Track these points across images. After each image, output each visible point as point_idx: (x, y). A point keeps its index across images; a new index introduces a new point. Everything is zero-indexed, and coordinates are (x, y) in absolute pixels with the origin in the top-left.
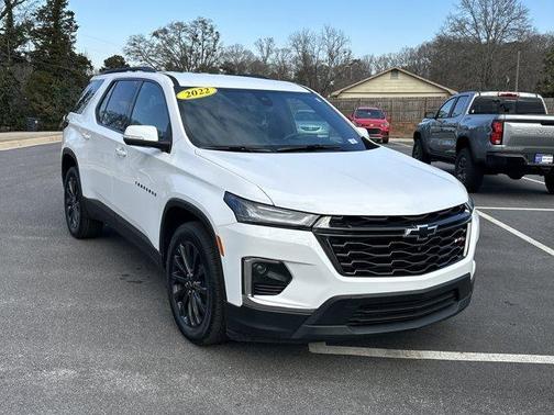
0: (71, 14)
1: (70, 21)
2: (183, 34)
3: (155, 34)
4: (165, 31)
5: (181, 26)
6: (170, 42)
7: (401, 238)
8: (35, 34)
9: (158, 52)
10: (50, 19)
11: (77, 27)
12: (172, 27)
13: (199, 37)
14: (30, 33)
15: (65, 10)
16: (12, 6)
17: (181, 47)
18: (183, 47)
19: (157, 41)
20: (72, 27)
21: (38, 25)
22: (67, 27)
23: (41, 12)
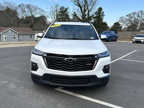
0: (103, 12)
1: (103, 14)
2: (135, 15)
3: (127, 16)
4: (130, 15)
5: (135, 13)
6: (131, 18)
7: (64, 61)
8: (94, 18)
9: (128, 20)
10: (98, 14)
11: (104, 15)
12: (132, 14)
13: (140, 16)
14: (93, 18)
15: (102, 11)
16: (90, 12)
17: (134, 18)
18: (135, 19)
19: (127, 18)
20: (103, 15)
21: (95, 16)
22: (102, 16)
23: (96, 12)
